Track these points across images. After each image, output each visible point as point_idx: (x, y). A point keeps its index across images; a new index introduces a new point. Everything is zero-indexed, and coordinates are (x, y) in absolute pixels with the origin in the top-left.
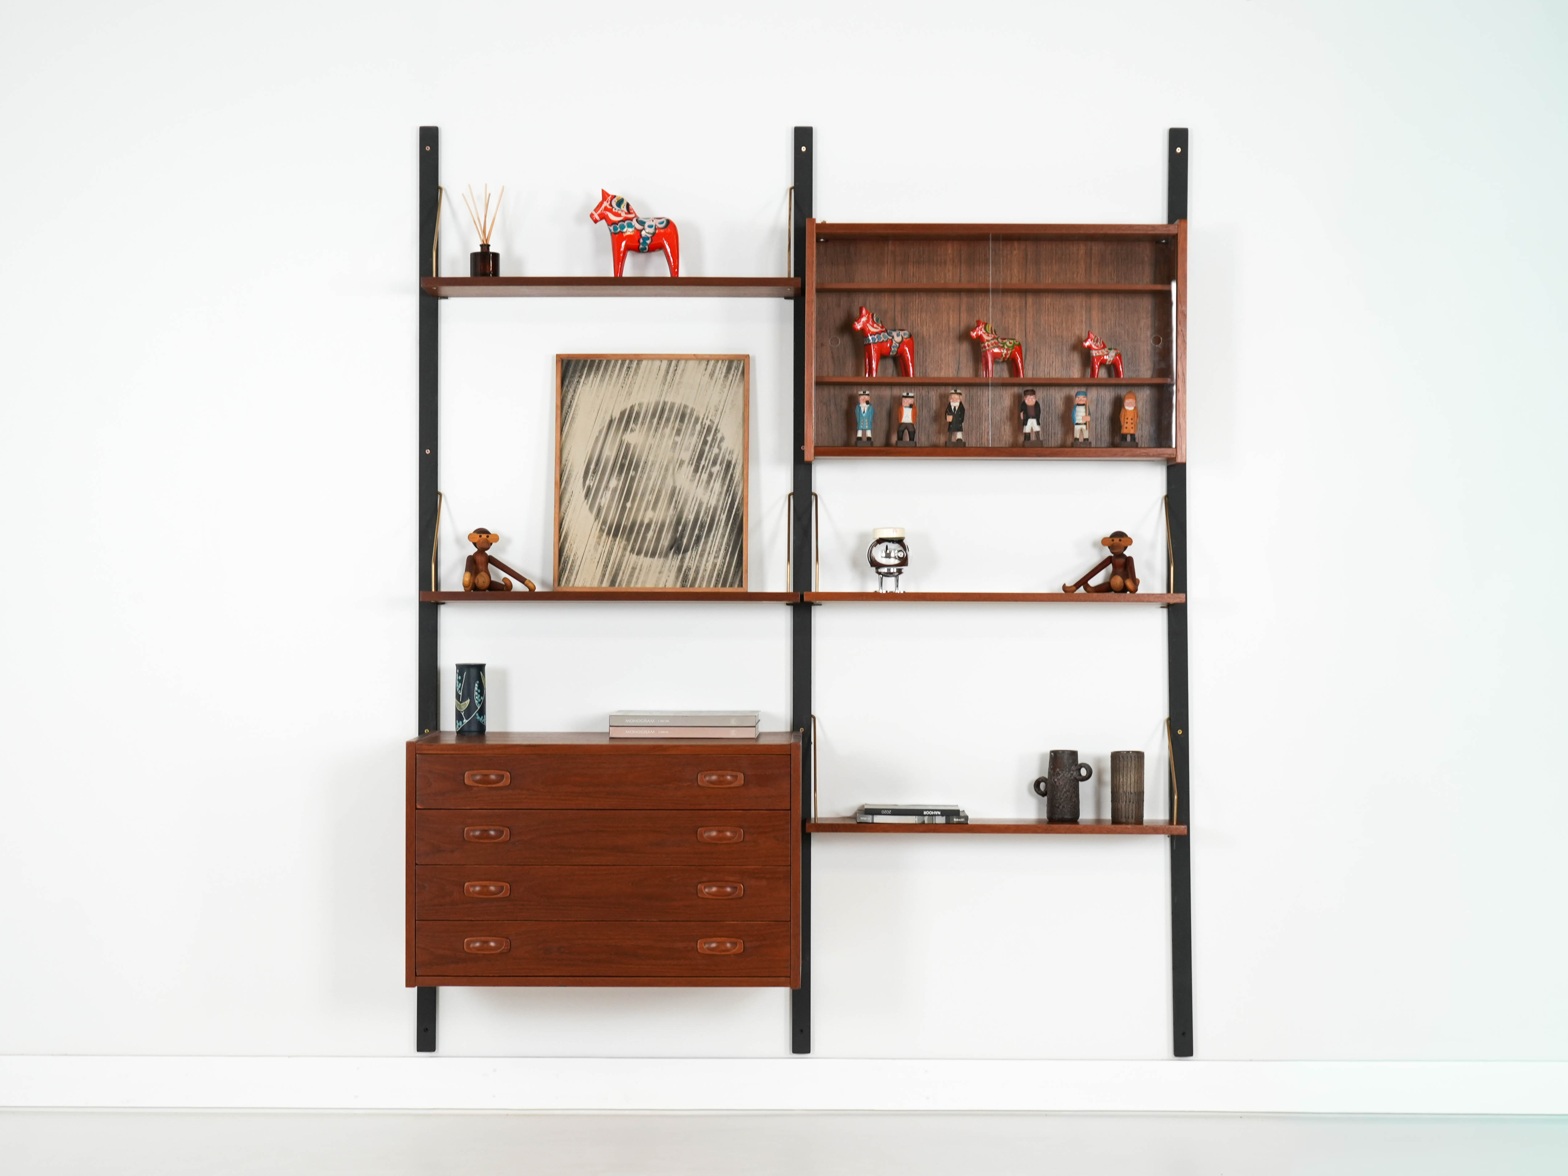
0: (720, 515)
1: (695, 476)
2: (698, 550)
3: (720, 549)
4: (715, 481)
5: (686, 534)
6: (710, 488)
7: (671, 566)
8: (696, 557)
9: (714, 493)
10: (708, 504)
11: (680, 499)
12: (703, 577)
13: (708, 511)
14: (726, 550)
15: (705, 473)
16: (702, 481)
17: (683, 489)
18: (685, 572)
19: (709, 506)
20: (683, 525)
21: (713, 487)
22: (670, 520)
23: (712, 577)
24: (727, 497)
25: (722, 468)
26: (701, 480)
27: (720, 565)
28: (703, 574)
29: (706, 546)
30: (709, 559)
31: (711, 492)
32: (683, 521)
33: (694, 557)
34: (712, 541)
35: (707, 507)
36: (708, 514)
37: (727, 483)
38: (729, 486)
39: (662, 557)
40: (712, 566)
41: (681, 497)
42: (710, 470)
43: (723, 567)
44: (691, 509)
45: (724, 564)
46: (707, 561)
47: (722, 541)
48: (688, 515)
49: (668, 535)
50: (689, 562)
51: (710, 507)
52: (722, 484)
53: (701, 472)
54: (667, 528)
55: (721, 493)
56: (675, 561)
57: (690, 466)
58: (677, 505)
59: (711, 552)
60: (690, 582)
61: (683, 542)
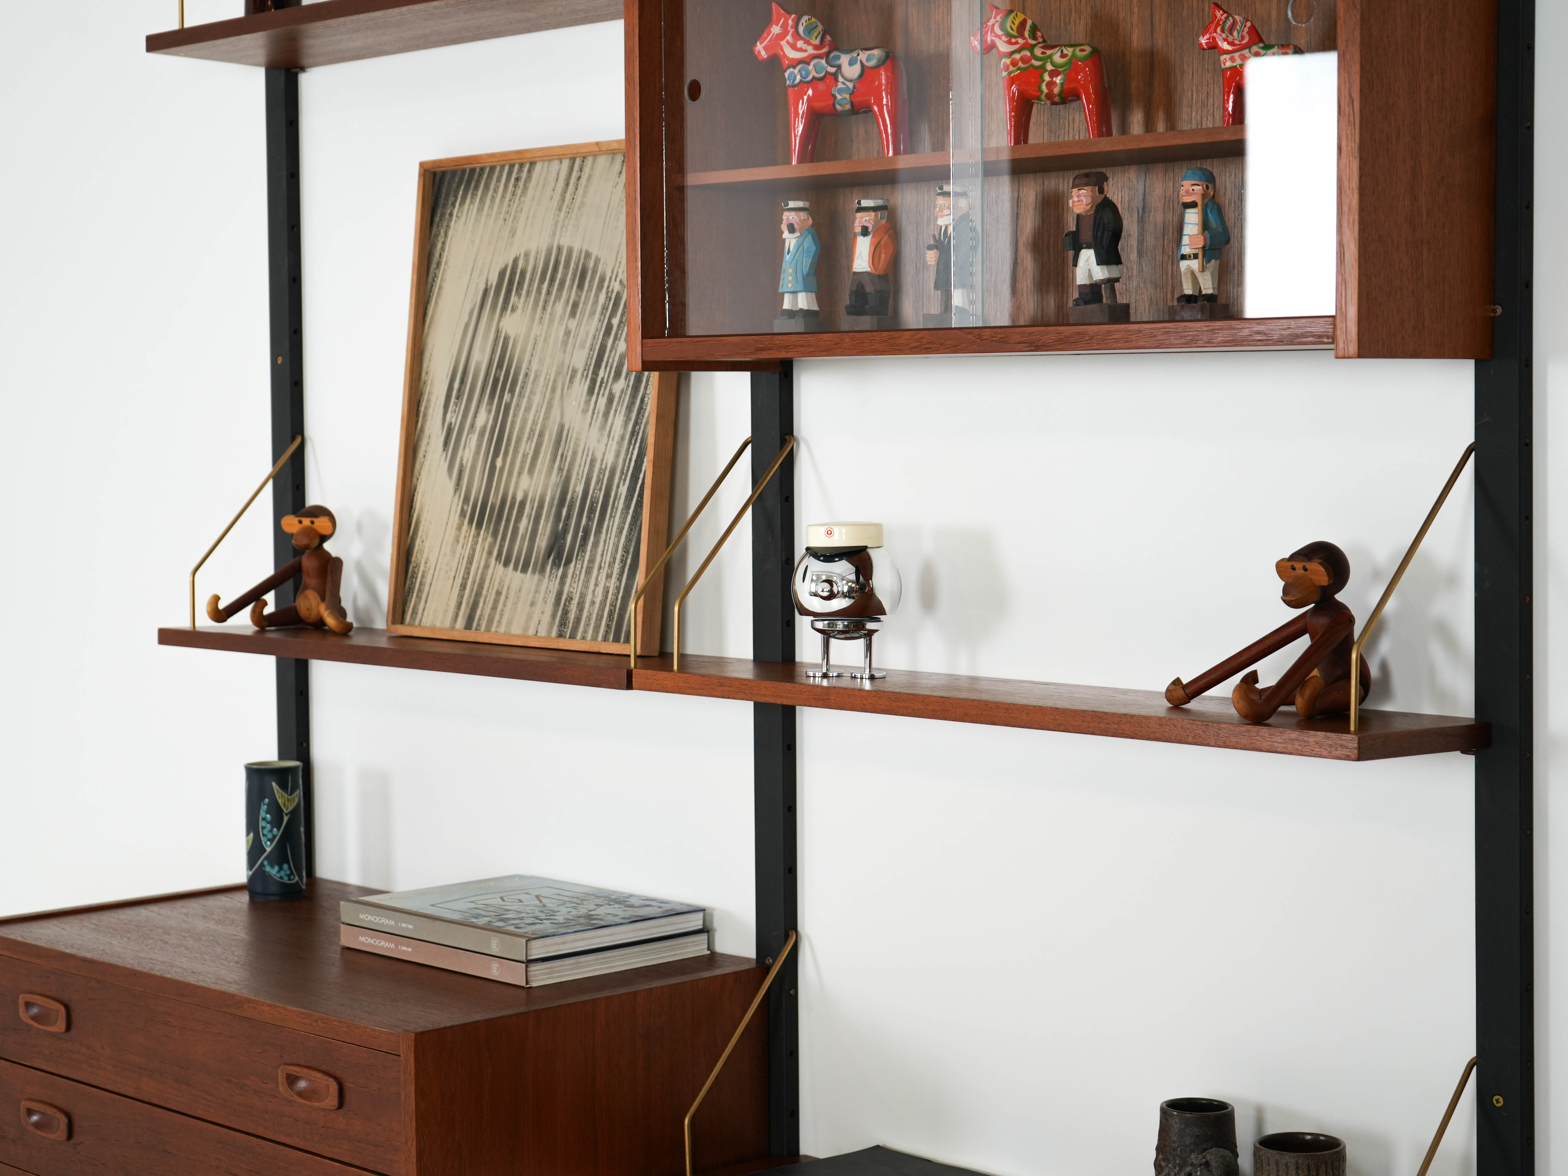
0: (618, 487)
1: (590, 400)
2: (583, 561)
3: (615, 559)
4: (616, 411)
5: (571, 523)
6: (607, 429)
7: (548, 591)
8: (580, 574)
9: (613, 439)
10: (602, 460)
11: (568, 451)
12: (589, 618)
13: (601, 477)
14: (623, 562)
15: (603, 395)
16: (598, 412)
17: (573, 428)
18: (565, 605)
19: (603, 467)
20: (568, 507)
21: (612, 424)
22: (552, 492)
23: (602, 617)
24: (632, 447)
25: (628, 386)
26: (596, 412)
27: (613, 594)
28: (589, 611)
29: (596, 553)
30: (599, 578)
31: (609, 436)
32: (569, 497)
33: (578, 573)
34: (605, 542)
35: (601, 469)
36: (602, 484)
37: (634, 416)
38: (636, 423)
39: (537, 572)
40: (603, 596)
41: (569, 448)
42: (611, 390)
43: (617, 599)
44: (581, 472)
45: (618, 593)
46: (596, 585)
47: (619, 541)
48: (575, 486)
49: (546, 525)
50: (570, 586)
51: (606, 468)
52: (625, 419)
53: (598, 394)
54: (548, 508)
55: (622, 438)
56: (554, 580)
57: (583, 380)
58: (562, 464)
59: (603, 565)
60: (571, 625)
61: (566, 540)
